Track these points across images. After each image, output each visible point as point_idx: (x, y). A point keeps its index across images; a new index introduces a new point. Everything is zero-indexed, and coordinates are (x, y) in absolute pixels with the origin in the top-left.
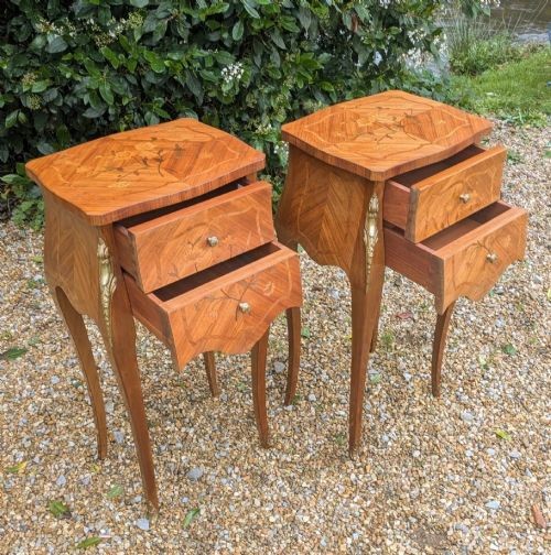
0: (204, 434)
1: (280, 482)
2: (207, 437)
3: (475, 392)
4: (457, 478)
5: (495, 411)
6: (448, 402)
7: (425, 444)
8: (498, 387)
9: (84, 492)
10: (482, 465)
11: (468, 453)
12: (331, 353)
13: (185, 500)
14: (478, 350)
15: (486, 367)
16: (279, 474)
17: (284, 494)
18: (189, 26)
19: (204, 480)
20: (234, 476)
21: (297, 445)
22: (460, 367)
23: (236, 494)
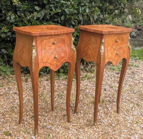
0: (50, 119)
1: (73, 130)
2: (51, 120)
3: (129, 113)
4: (125, 130)
5: (135, 117)
6: (122, 115)
7: (115, 123)
8: (136, 112)
9: (15, 130)
10: (132, 128)
11: (128, 125)
12: (87, 103)
13: (45, 133)
14: (129, 104)
15: (132, 108)
16: (73, 128)
17: (75, 132)
18: (50, 16)
19: (51, 129)
20: (60, 128)
21: (78, 122)
22: (125, 108)
23: (61, 132)
